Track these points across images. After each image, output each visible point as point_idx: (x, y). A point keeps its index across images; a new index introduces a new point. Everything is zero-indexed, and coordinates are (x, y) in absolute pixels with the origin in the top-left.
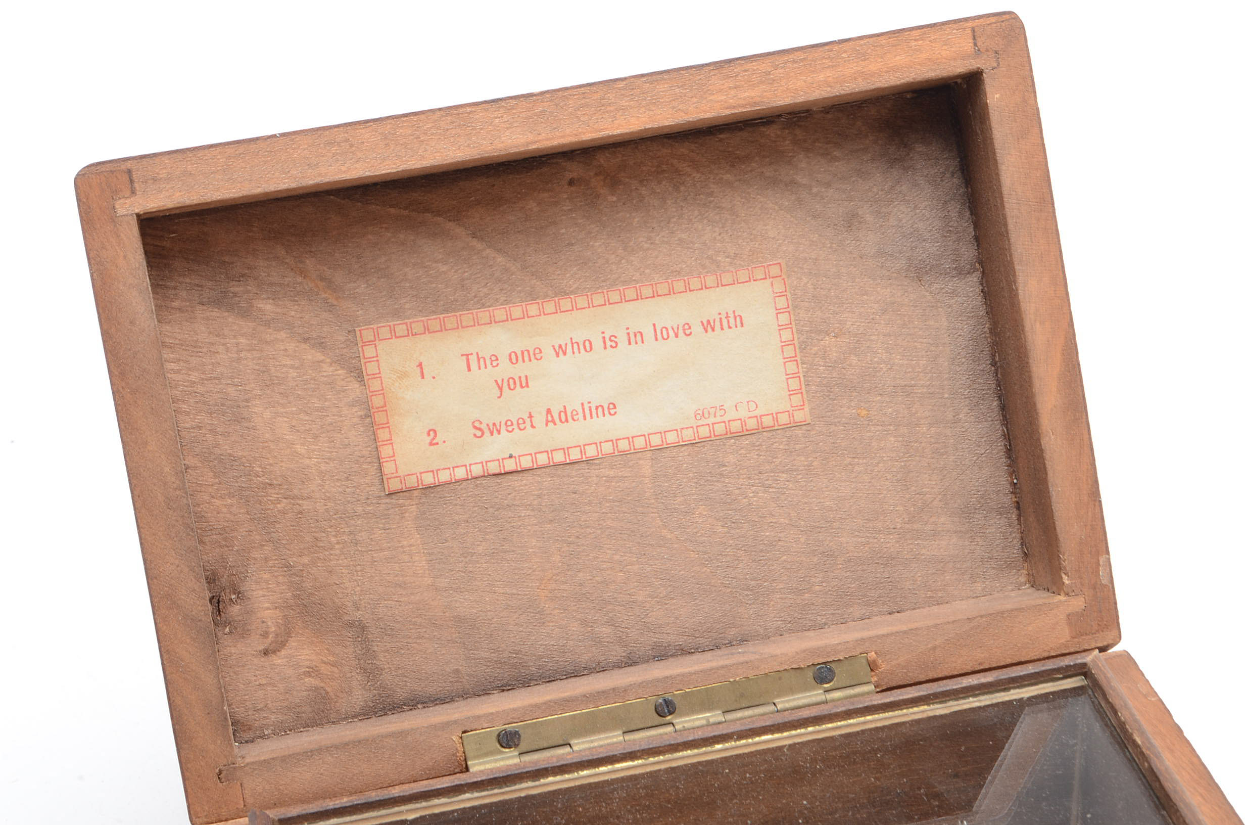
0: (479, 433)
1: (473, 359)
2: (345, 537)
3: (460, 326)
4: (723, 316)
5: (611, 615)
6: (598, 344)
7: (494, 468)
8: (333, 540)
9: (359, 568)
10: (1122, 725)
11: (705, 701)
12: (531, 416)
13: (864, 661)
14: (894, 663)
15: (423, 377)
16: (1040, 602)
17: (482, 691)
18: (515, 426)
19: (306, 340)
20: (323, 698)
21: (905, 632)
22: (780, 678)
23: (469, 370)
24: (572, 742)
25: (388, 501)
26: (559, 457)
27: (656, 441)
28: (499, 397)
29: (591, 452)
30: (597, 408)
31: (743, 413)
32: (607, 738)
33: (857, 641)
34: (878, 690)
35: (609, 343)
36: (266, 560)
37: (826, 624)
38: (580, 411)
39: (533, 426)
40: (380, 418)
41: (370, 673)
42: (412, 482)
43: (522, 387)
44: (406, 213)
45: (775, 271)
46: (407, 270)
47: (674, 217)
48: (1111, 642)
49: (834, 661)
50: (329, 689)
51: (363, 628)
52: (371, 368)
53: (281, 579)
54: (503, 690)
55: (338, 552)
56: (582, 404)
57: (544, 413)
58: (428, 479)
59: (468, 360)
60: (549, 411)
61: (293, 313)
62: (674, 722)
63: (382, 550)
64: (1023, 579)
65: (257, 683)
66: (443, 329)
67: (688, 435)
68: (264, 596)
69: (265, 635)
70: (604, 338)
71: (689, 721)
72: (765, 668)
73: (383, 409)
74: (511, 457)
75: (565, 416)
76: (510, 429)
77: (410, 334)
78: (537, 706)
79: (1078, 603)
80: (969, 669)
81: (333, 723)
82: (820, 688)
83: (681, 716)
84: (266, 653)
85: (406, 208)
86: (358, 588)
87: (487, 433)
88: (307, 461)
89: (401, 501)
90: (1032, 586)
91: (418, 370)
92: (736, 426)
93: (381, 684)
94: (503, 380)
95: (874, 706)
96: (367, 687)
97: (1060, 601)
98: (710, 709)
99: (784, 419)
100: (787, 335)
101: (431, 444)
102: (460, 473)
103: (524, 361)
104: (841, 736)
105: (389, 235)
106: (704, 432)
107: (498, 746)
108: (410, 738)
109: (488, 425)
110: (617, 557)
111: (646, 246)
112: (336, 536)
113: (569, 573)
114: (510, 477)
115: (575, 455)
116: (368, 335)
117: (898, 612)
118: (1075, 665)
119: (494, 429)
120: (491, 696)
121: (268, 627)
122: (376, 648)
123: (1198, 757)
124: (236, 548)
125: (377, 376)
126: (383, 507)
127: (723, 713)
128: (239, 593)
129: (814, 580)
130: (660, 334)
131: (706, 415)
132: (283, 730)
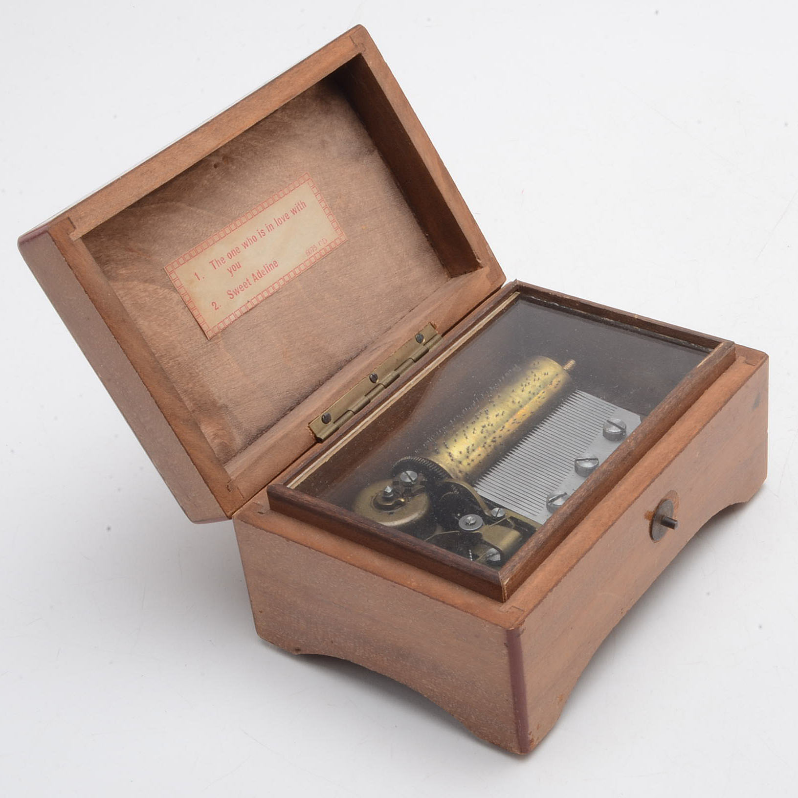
0: (232, 296)
1: (214, 262)
2: (201, 368)
3: (203, 250)
4: (297, 205)
5: (315, 357)
6: (258, 236)
7: (244, 310)
8: (197, 371)
9: (213, 379)
12: (248, 280)
15: (199, 279)
17: (283, 414)
18: (244, 287)
19: (146, 281)
20: (226, 447)
23: (215, 268)
25: (210, 343)
26: (266, 294)
27: (297, 271)
28: (232, 276)
29: (276, 286)
30: (270, 266)
31: (323, 246)
35: (262, 234)
37: (390, 326)
38: (264, 270)
39: (250, 284)
40: (190, 306)
41: (239, 426)
42: (216, 330)
43: (238, 268)
44: (159, 205)
45: (307, 177)
46: (171, 232)
47: (260, 167)
50: (226, 442)
51: (227, 407)
52: (177, 284)
54: (291, 410)
55: (201, 376)
56: (264, 266)
57: (252, 276)
58: (222, 326)
59: (213, 264)
60: (253, 275)
61: (135, 271)
63: (218, 367)
64: (447, 276)
66: (198, 254)
67: (308, 264)
70: (259, 233)
73: (190, 301)
74: (248, 302)
75: (260, 275)
76: (242, 289)
77: (186, 261)
81: (234, 456)
85: (158, 203)
86: (217, 389)
87: (235, 295)
88: (171, 339)
89: (215, 341)
90: (452, 277)
91: (196, 276)
92: (323, 252)
93: (245, 429)
94: (230, 268)
96: (240, 433)
99: (338, 242)
100: (323, 204)
101: (216, 309)
102: (233, 318)
103: (234, 256)
105: (157, 218)
106: (313, 260)
109: (233, 291)
110: (306, 330)
111: (256, 184)
112: (197, 369)
113: (292, 345)
114: (251, 311)
115: (271, 291)
116: (170, 269)
119: (237, 292)
122: (235, 414)
125: (181, 286)
126: (210, 346)
130: (279, 222)
131: (310, 252)
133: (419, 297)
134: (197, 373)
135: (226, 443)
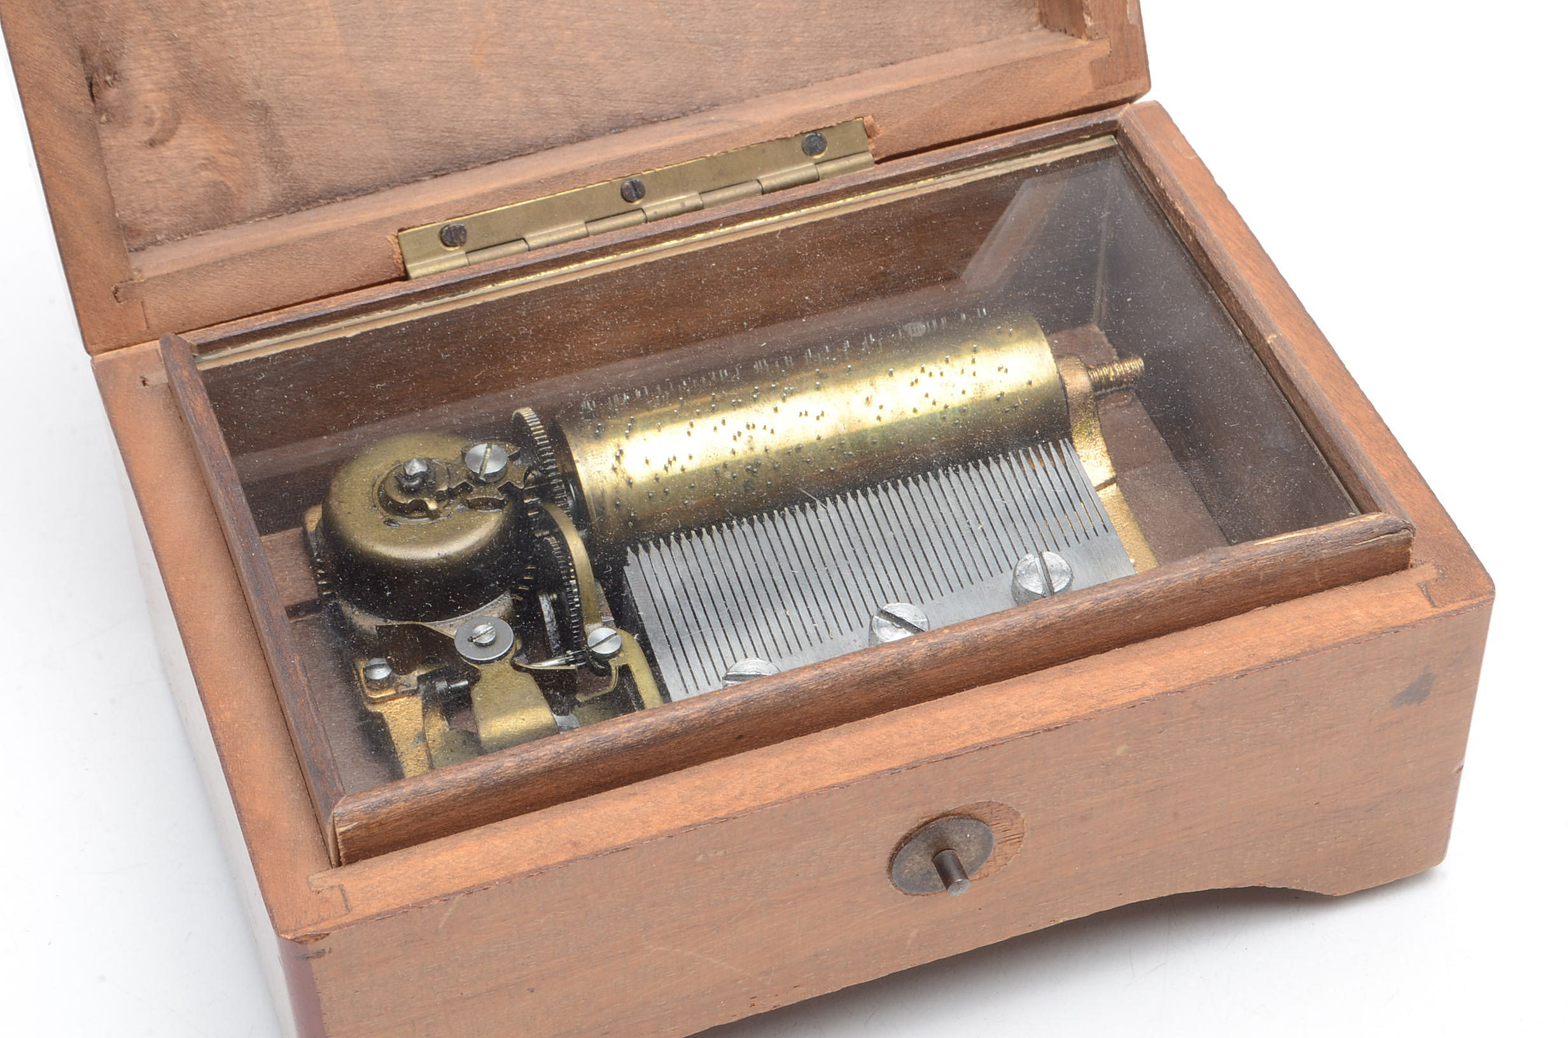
5: (559, 81)
9: (257, 38)
10: (1162, 193)
11: (677, 181)
13: (860, 127)
14: (895, 126)
16: (1059, 48)
17: (411, 177)
20: (224, 194)
21: (906, 91)
22: (764, 151)
24: (527, 237)
32: (567, 230)
33: (851, 103)
34: (876, 159)
36: (145, 32)
37: (808, 81)
41: (278, 162)
48: (1139, 91)
49: (825, 128)
50: (230, 184)
51: (266, 109)
53: (164, 55)
54: (436, 176)
55: (230, 19)
62: (644, 207)
63: (283, 15)
64: (1034, 18)
65: (144, 180)
68: (145, 75)
69: (150, 122)
71: (661, 206)
72: (746, 141)
78: (484, 196)
79: (1102, 48)
80: (979, 130)
81: (238, 223)
82: (810, 161)
83: (651, 199)
84: (152, 143)
86: (258, 62)
90: (1045, 27)
93: (291, 175)
95: (878, 181)
96: (275, 180)
97: (1082, 47)
98: (684, 191)
104: (840, 217)
107: (441, 245)
108: (337, 240)
110: (563, 12)
113: (507, 34)
117: (892, 64)
118: (1104, 123)
120: (423, 184)
121: (152, 113)
122: (283, 133)
123: (1245, 224)
124: (107, 19)
127: (700, 194)
128: (115, 73)
129: (793, 30)
132: (178, 234)
133: (927, 41)
134: (220, 8)
135: (228, 188)
